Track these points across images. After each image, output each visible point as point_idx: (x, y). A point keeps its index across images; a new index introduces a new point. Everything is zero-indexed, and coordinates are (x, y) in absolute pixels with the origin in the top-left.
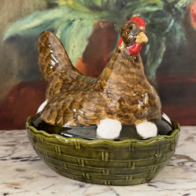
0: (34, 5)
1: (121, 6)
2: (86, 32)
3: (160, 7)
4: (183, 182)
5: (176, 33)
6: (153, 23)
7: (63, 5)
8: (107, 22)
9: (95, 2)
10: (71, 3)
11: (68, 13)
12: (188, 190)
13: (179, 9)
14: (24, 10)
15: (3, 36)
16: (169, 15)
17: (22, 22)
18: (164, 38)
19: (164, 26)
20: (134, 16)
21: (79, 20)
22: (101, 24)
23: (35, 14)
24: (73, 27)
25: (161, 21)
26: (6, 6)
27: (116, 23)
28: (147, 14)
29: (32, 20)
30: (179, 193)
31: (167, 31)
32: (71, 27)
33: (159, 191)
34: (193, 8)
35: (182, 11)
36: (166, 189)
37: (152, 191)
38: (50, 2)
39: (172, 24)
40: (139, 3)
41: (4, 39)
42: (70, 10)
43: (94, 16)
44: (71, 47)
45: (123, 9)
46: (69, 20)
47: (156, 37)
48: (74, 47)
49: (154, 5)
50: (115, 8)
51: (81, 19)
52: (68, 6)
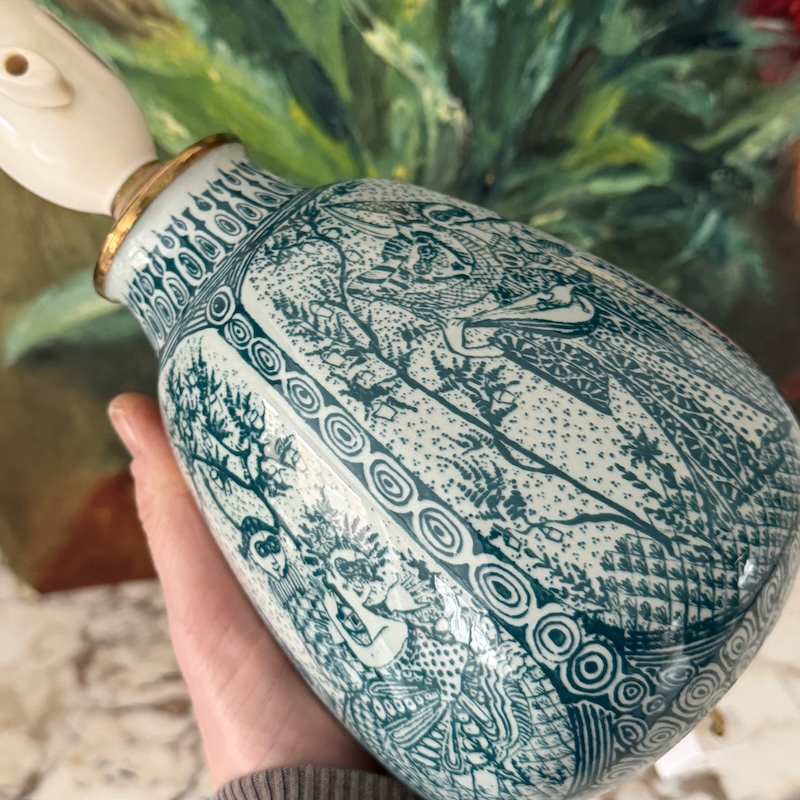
1: (480, 193)
3: (653, 176)
5: (723, 257)
6: (623, 236)
13: (746, 169)
14: (58, 254)
16: (695, 200)
17: (63, 298)
18: (671, 282)
19: (670, 239)
25: (662, 224)
28: (593, 209)
31: (687, 254)
35: (759, 176)
39: (707, 230)
40: (561, 171)
41: (11, 360)
49: (633, 168)
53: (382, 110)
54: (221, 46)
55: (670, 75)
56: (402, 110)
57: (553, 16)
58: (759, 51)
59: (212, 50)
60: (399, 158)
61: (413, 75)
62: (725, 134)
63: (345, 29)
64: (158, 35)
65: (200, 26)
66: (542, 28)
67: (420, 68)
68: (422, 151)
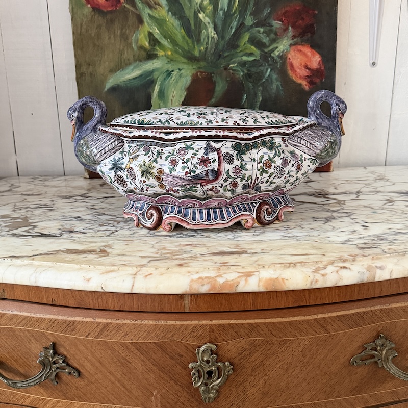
0: (134, 56)
1: (219, 55)
2: (185, 81)
3: (256, 57)
5: (272, 82)
6: (249, 73)
7: (162, 56)
8: (205, 73)
9: (193, 52)
10: (169, 53)
11: (167, 63)
13: (276, 58)
14: (125, 60)
15: (105, 87)
16: (265, 65)
17: (122, 73)
18: (261, 88)
19: (260, 75)
20: (231, 66)
21: (178, 70)
22: (199, 73)
23: (135, 64)
24: (171, 78)
25: (258, 70)
26: (106, 56)
27: (214, 74)
28: (243, 64)
29: (133, 70)
31: (264, 80)
32: (169, 78)
34: (289, 56)
35: (278, 60)
38: (149, 53)
39: (268, 74)
40: (236, 52)
41: (106, 90)
42: (169, 60)
43: (192, 66)
44: (171, 98)
45: (220, 59)
46: (168, 70)
47: (252, 87)
48: (173, 97)
49: (251, 54)
50: (213, 58)
51: (180, 70)
52: (167, 57)
53: (200, 32)
54: (170, 13)
55: (259, 32)
56: (204, 32)
57: (236, 15)
58: (277, 28)
59: (168, 14)
60: (202, 44)
61: (207, 24)
62: (271, 48)
63: (195, 12)
64: (158, 9)
65: (167, 8)
66: (234, 17)
67: (209, 23)
68: (207, 43)
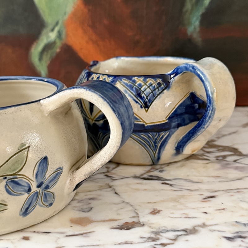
4: (214, 182)
12: (216, 191)
30: (201, 195)
33: (175, 191)
36: (186, 189)
37: (165, 190)
